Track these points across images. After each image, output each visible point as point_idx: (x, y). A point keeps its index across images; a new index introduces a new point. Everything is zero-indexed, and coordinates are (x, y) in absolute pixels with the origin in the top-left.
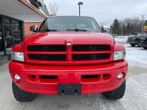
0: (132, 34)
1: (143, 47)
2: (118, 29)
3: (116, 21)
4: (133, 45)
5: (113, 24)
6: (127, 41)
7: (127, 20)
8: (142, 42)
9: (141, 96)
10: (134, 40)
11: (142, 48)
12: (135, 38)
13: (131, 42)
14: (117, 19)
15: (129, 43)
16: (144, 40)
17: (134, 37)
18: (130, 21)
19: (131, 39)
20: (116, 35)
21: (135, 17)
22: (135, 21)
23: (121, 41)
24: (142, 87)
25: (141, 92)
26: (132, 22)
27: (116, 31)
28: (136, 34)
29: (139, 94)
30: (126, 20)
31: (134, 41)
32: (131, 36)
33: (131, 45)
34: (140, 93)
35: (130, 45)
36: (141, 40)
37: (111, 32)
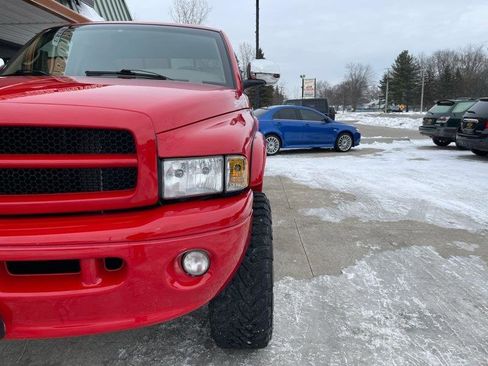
0: (439, 104)
1: (474, 151)
2: (409, 88)
3: (404, 59)
4: (441, 143)
5: (392, 70)
6: (421, 128)
7: (443, 58)
8: (469, 130)
9: (361, 337)
10: (442, 125)
11: (471, 153)
12: (448, 118)
13: (434, 132)
14: (406, 52)
15: (427, 134)
16: (474, 123)
17: (445, 115)
18: (451, 60)
19: (435, 120)
20: (402, 107)
21: (470, 49)
22: (470, 59)
23: (411, 128)
24: (386, 301)
25: (371, 320)
26: (459, 65)
27: (404, 95)
28: (452, 104)
29: (356, 331)
30: (438, 55)
31: (443, 129)
32: (436, 109)
33: (435, 141)
34: (363, 325)
35: (430, 142)
36: (466, 124)
37: (384, 97)
